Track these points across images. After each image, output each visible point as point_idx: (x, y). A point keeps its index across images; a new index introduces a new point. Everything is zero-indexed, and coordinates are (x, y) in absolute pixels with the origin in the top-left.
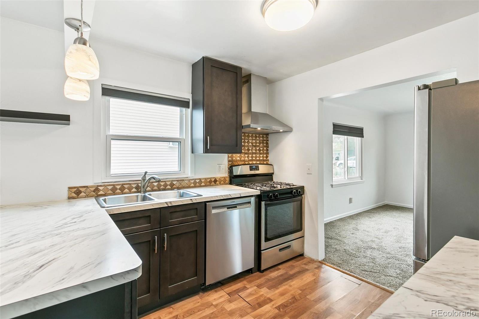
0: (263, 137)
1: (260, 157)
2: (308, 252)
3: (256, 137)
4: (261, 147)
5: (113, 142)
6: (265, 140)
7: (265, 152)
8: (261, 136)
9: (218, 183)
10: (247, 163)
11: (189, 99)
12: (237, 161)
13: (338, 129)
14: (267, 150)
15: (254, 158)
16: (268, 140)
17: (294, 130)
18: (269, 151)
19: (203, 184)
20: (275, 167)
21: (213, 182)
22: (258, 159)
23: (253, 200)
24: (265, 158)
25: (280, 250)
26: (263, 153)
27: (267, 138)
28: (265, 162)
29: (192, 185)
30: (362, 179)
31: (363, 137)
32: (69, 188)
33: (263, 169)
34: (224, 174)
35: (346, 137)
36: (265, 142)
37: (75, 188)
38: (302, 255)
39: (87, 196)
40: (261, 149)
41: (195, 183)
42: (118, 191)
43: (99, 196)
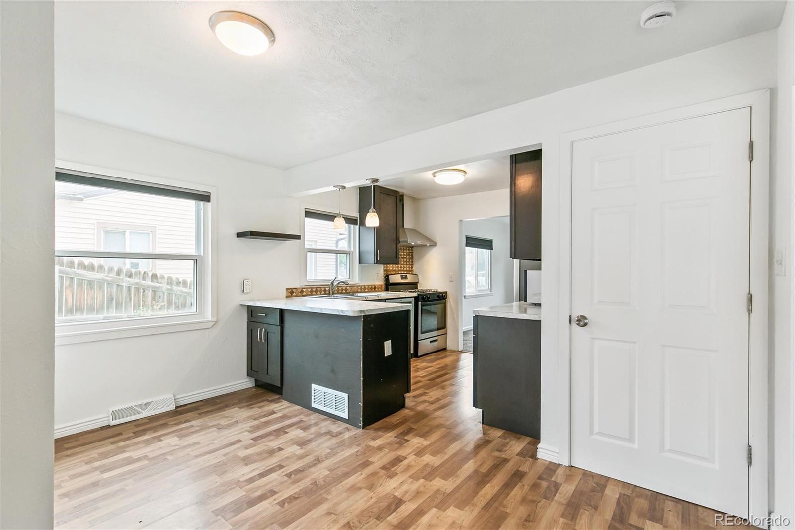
0: (409, 250)
1: (407, 268)
2: (450, 346)
3: (404, 249)
5: (308, 253)
6: (411, 252)
7: (411, 263)
9: (376, 289)
10: (397, 273)
11: (357, 217)
12: (390, 271)
13: (472, 242)
14: (413, 261)
15: (403, 269)
16: (413, 253)
17: (438, 244)
18: (414, 263)
19: (366, 290)
20: (420, 277)
21: (373, 289)
22: (405, 269)
23: (413, 300)
24: (411, 269)
25: (431, 342)
26: (409, 265)
27: (412, 250)
28: (411, 273)
30: (491, 292)
31: (492, 249)
32: (287, 289)
33: (410, 279)
34: (380, 282)
35: (477, 249)
36: (411, 254)
37: (290, 289)
38: (445, 349)
39: (297, 296)
40: (408, 260)
41: (361, 289)
42: (314, 293)
43: (304, 296)
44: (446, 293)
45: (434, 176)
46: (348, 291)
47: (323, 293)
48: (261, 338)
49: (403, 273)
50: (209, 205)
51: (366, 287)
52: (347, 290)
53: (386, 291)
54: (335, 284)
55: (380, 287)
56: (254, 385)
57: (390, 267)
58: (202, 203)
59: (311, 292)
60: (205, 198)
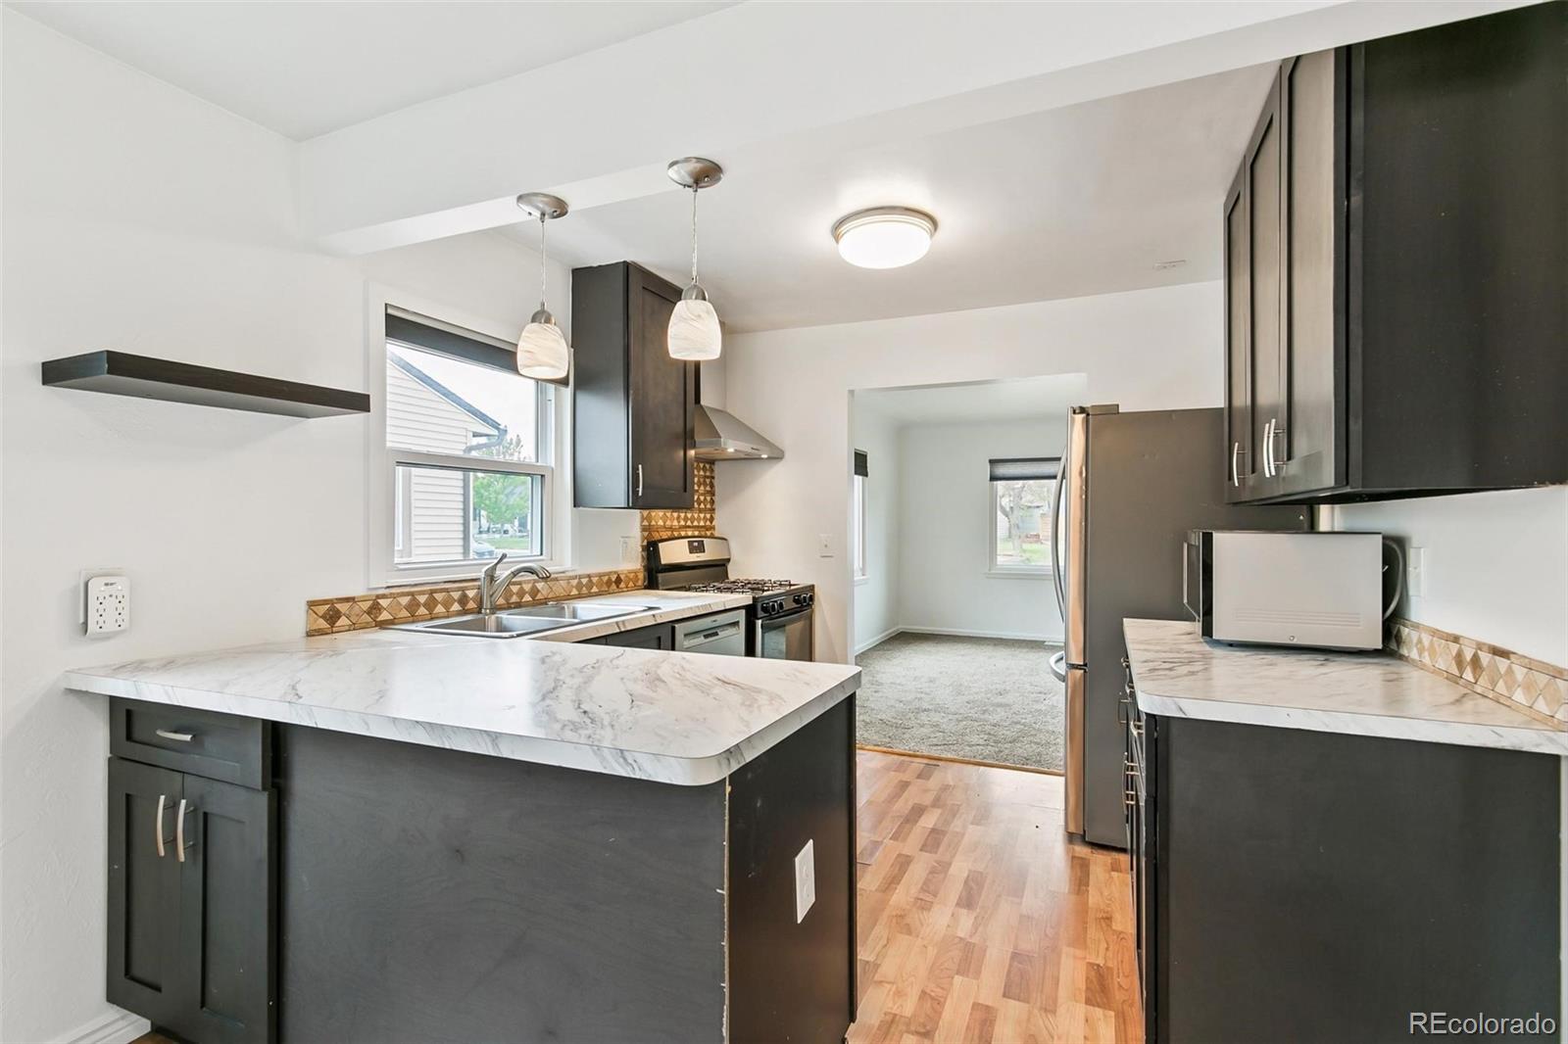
0: (704, 469)
1: (699, 519)
4: (702, 494)
5: (400, 471)
6: (708, 477)
7: (708, 506)
8: (702, 465)
9: (622, 585)
10: (676, 534)
12: (658, 529)
14: (713, 502)
15: (689, 523)
16: (713, 478)
17: (787, 455)
18: (716, 506)
19: (594, 589)
20: (733, 544)
21: (614, 584)
22: (696, 523)
23: (741, 616)
24: (708, 523)
26: (705, 511)
27: (712, 471)
28: (708, 533)
29: (575, 592)
30: (865, 574)
31: (867, 476)
32: (312, 604)
33: (710, 551)
34: (632, 563)
36: (708, 481)
37: (325, 602)
39: (354, 627)
40: (702, 498)
41: (579, 586)
42: (422, 611)
43: (383, 625)
44: (812, 588)
45: (837, 239)
46: (539, 597)
47: (456, 607)
48: (171, 842)
49: (690, 533)
51: (595, 580)
52: (538, 591)
53: (646, 588)
54: (503, 573)
55: (632, 576)
57: (659, 517)
59: (413, 606)
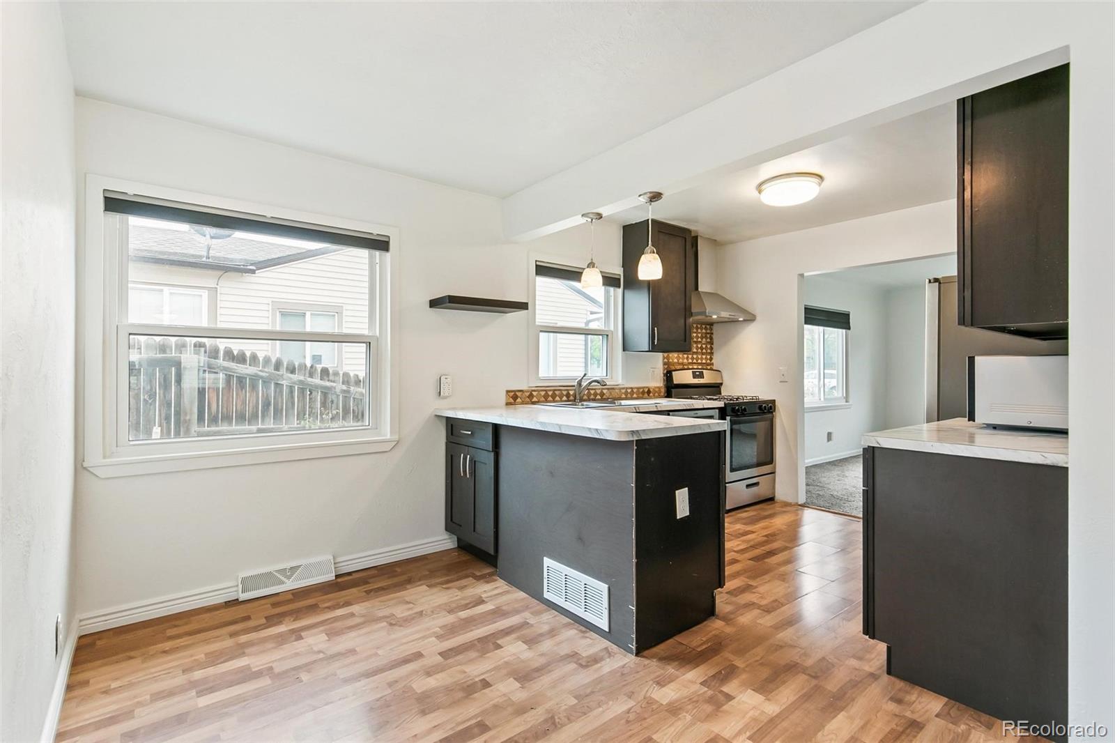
0: (706, 329)
1: (702, 359)
2: (781, 493)
3: (697, 328)
4: (704, 344)
5: (541, 334)
6: (708, 333)
7: (709, 351)
8: (704, 326)
9: (651, 394)
10: (686, 367)
11: (620, 275)
12: (674, 364)
13: (814, 316)
14: (712, 348)
15: (695, 361)
16: (712, 334)
17: (758, 318)
18: (714, 351)
19: (635, 396)
20: (725, 375)
21: (646, 393)
22: (699, 361)
23: (716, 413)
24: (708, 361)
25: (748, 486)
26: (706, 354)
27: (711, 329)
28: (709, 367)
29: (623, 396)
30: (847, 402)
31: (849, 329)
32: (508, 392)
33: (708, 378)
34: (658, 382)
35: (821, 328)
36: (708, 336)
37: (512, 391)
38: (771, 499)
39: (523, 403)
40: (704, 346)
41: (626, 393)
42: (550, 399)
43: (534, 403)
44: (774, 401)
45: (760, 192)
46: (604, 397)
47: (565, 398)
48: (465, 471)
49: (695, 367)
50: (388, 256)
51: (635, 390)
52: (604, 394)
53: (666, 397)
54: (584, 384)
55: (657, 390)
56: (456, 546)
57: (674, 357)
58: (377, 253)
59: (546, 396)
60: (381, 245)
